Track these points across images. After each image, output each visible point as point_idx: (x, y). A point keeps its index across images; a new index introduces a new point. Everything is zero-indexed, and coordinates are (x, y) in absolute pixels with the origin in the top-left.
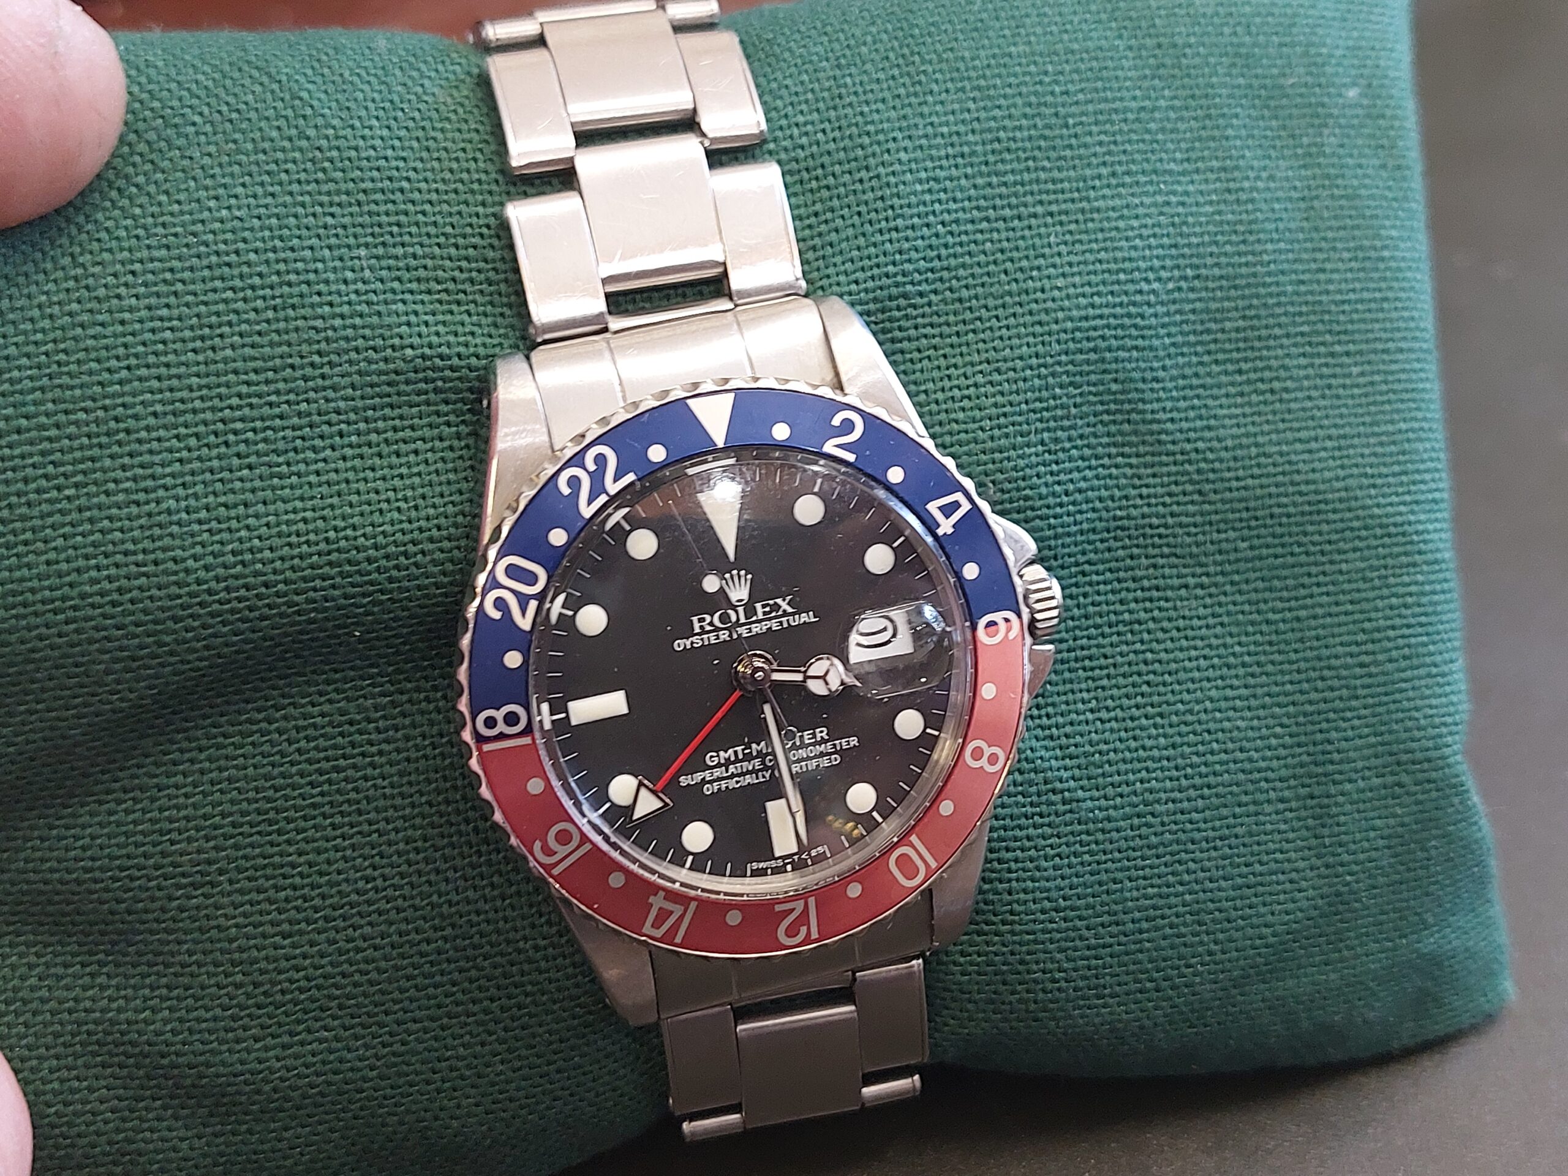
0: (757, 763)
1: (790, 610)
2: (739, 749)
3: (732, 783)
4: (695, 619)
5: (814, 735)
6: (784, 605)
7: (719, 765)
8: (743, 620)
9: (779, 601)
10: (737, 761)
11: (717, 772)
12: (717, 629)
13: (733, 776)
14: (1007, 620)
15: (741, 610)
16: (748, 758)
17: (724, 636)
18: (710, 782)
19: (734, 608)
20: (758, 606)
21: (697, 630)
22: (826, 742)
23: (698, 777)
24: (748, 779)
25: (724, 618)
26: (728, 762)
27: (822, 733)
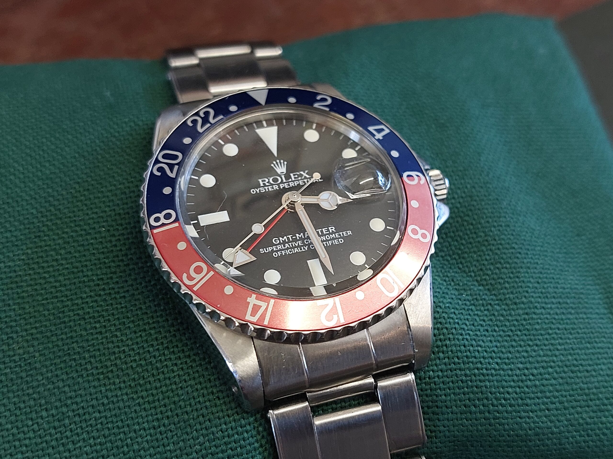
0: (300, 243)
1: (308, 176)
2: (290, 236)
3: (288, 252)
4: (260, 180)
5: (328, 230)
6: (305, 175)
7: (280, 244)
8: (284, 181)
9: (302, 173)
10: (289, 241)
11: (279, 247)
12: (272, 185)
13: (288, 248)
14: (418, 176)
15: (283, 176)
16: (295, 240)
17: (276, 187)
18: (276, 251)
19: (280, 176)
20: (292, 175)
21: (262, 185)
22: (335, 233)
23: (270, 249)
24: (296, 250)
25: (275, 180)
26: (284, 243)
27: (332, 229)
